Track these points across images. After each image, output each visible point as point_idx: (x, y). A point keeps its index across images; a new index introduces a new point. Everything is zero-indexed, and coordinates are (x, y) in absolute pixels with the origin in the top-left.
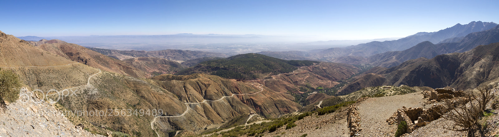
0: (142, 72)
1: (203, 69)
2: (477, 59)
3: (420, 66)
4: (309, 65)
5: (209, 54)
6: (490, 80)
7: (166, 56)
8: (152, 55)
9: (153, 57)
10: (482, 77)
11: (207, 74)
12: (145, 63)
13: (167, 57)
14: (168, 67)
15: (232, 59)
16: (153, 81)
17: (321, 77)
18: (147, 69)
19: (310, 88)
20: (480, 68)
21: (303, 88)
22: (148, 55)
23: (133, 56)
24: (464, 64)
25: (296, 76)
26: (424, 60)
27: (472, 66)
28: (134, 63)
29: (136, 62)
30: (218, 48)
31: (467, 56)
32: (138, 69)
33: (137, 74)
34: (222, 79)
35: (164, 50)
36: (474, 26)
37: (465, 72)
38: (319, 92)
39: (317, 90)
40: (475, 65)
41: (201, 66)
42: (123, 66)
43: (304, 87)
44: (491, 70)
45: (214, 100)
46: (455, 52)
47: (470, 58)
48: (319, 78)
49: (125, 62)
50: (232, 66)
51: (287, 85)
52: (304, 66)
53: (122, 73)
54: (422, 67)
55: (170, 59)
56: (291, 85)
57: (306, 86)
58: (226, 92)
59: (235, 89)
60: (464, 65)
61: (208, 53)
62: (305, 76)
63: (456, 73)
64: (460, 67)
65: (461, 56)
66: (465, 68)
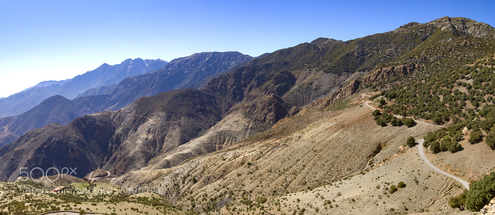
2: (141, 120)
3: (50, 139)
6: (165, 151)
10: (152, 149)
20: (147, 134)
24: (121, 128)
26: (55, 128)
27: (135, 132)
31: (125, 116)
36: (130, 67)
37: (124, 143)
40: (139, 129)
44: (165, 136)
46: (106, 110)
47: (129, 119)
54: (53, 140)
60: (122, 130)
63: (110, 145)
64: (116, 134)
65: (115, 117)
66: (124, 136)
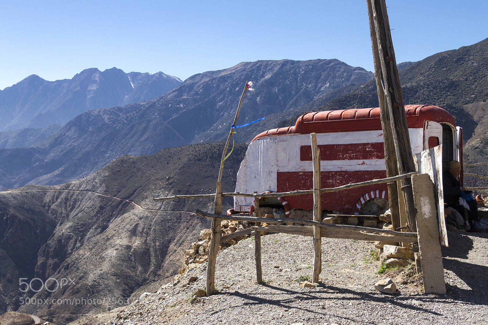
2: (117, 206)
6: (168, 274)
10: (140, 268)
20: (130, 237)
24: (69, 224)
27: (102, 232)
31: (80, 197)
36: (94, 87)
37: (75, 255)
40: (111, 226)
44: (169, 242)
46: (32, 183)
47: (89, 204)
60: (70, 227)
63: (41, 260)
64: (56, 236)
65: (57, 199)
66: (76, 241)
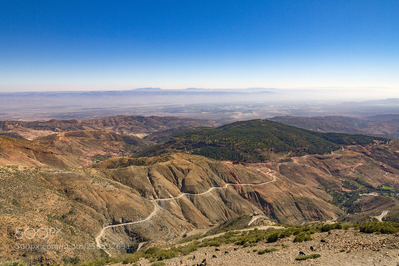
0: (73, 157)
1: (179, 145)
4: (364, 144)
5: (188, 122)
7: (116, 128)
8: (91, 127)
9: (94, 130)
11: (186, 153)
12: (78, 142)
13: (119, 129)
14: (121, 145)
15: (225, 129)
16: (96, 171)
17: (390, 167)
18: (83, 151)
19: (364, 185)
21: (349, 183)
22: (83, 127)
23: (54, 131)
25: (336, 161)
28: (56, 143)
29: (62, 141)
30: (203, 111)
32: (66, 153)
33: (65, 161)
34: (210, 161)
35: (113, 117)
38: (382, 195)
39: (380, 190)
41: (175, 141)
42: (33, 151)
43: (352, 182)
45: (197, 193)
48: (386, 170)
49: (38, 143)
50: (225, 141)
51: (318, 174)
52: (353, 144)
53: (34, 163)
55: (124, 132)
56: (327, 175)
57: (356, 180)
58: (216, 181)
59: (231, 177)
61: (187, 119)
62: (355, 162)
